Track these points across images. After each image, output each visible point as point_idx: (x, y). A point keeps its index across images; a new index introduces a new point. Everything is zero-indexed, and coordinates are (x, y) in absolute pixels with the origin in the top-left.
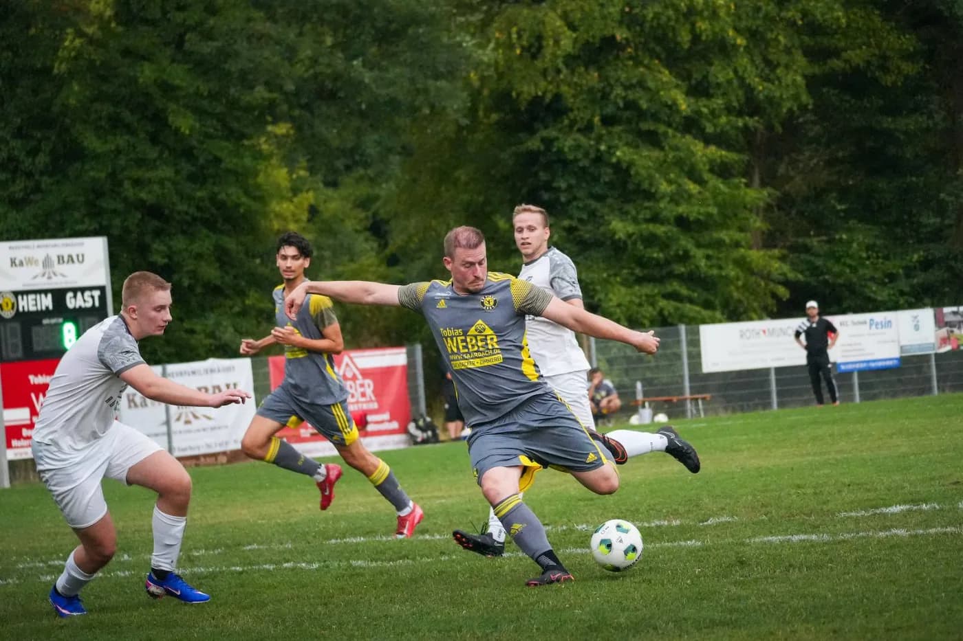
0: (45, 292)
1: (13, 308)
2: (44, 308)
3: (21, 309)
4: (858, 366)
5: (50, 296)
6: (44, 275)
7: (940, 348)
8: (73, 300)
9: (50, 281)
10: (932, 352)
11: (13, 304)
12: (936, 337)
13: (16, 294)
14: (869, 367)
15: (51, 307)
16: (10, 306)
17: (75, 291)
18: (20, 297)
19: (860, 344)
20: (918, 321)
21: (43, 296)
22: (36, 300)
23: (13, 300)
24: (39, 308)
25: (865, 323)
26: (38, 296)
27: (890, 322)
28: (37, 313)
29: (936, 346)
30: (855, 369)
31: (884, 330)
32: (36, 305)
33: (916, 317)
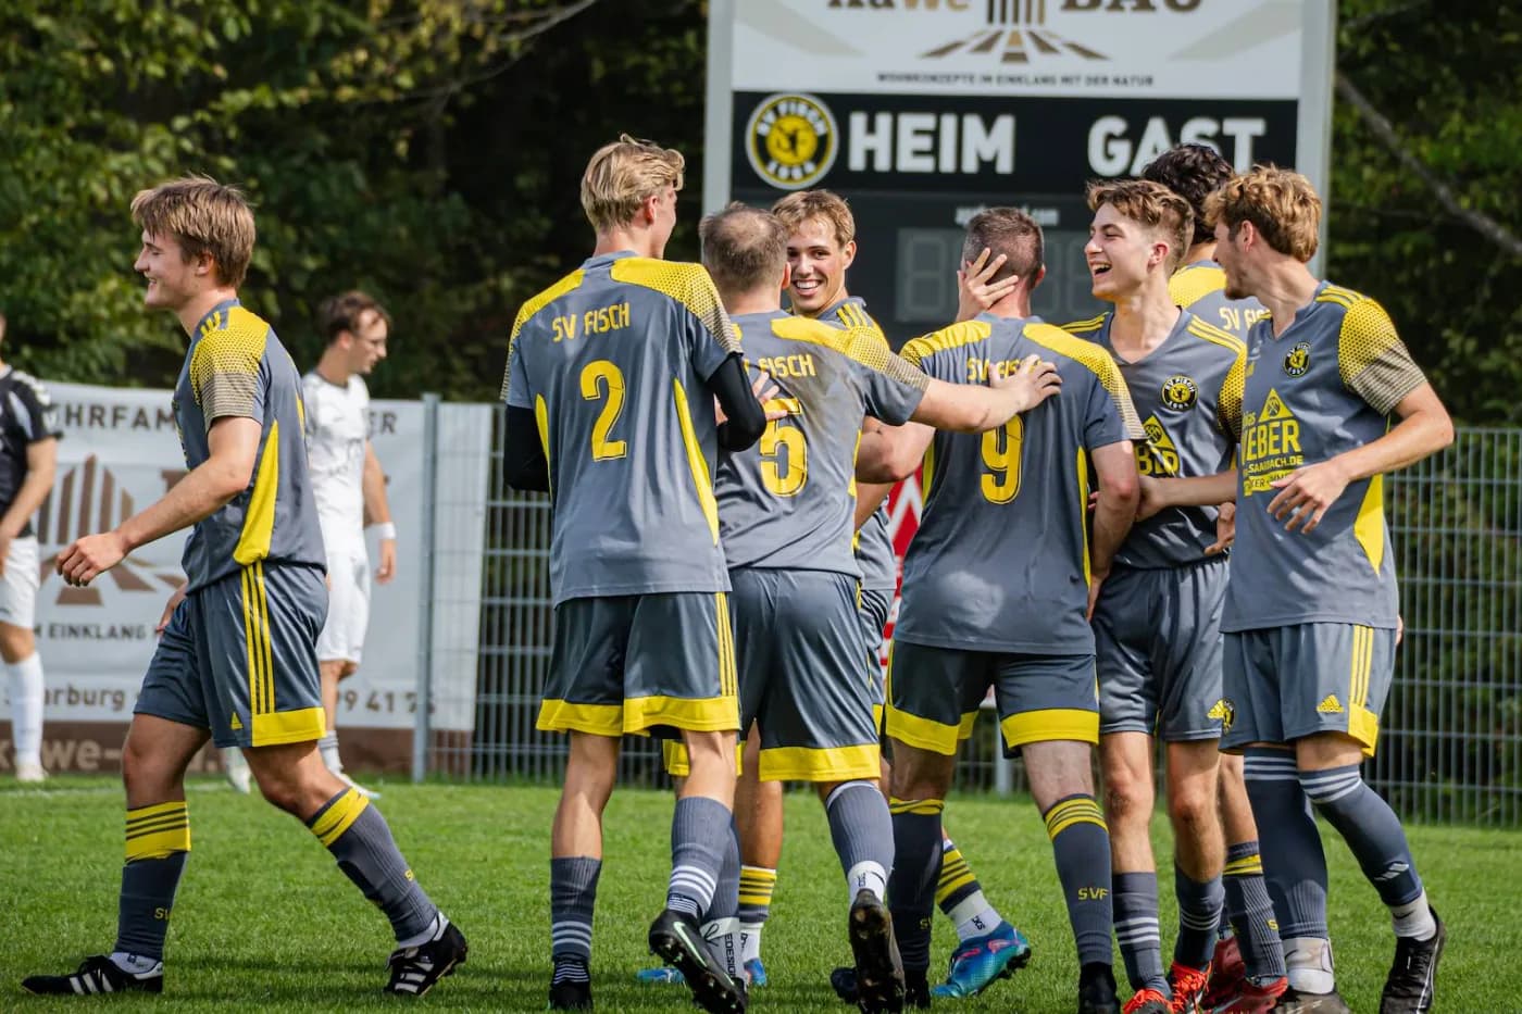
0: (988, 109)
1: (817, 158)
2: (970, 166)
3: (857, 162)
5: (1005, 125)
6: (987, 46)
8: (1121, 149)
9: (1015, 69)
11: (822, 142)
13: (842, 105)
15: (1005, 165)
16: (806, 147)
17: (1136, 113)
18: (858, 121)
21: (973, 123)
22: (935, 134)
23: (827, 125)
24: (947, 165)
26: (949, 122)
28: (935, 179)
32: (935, 151)
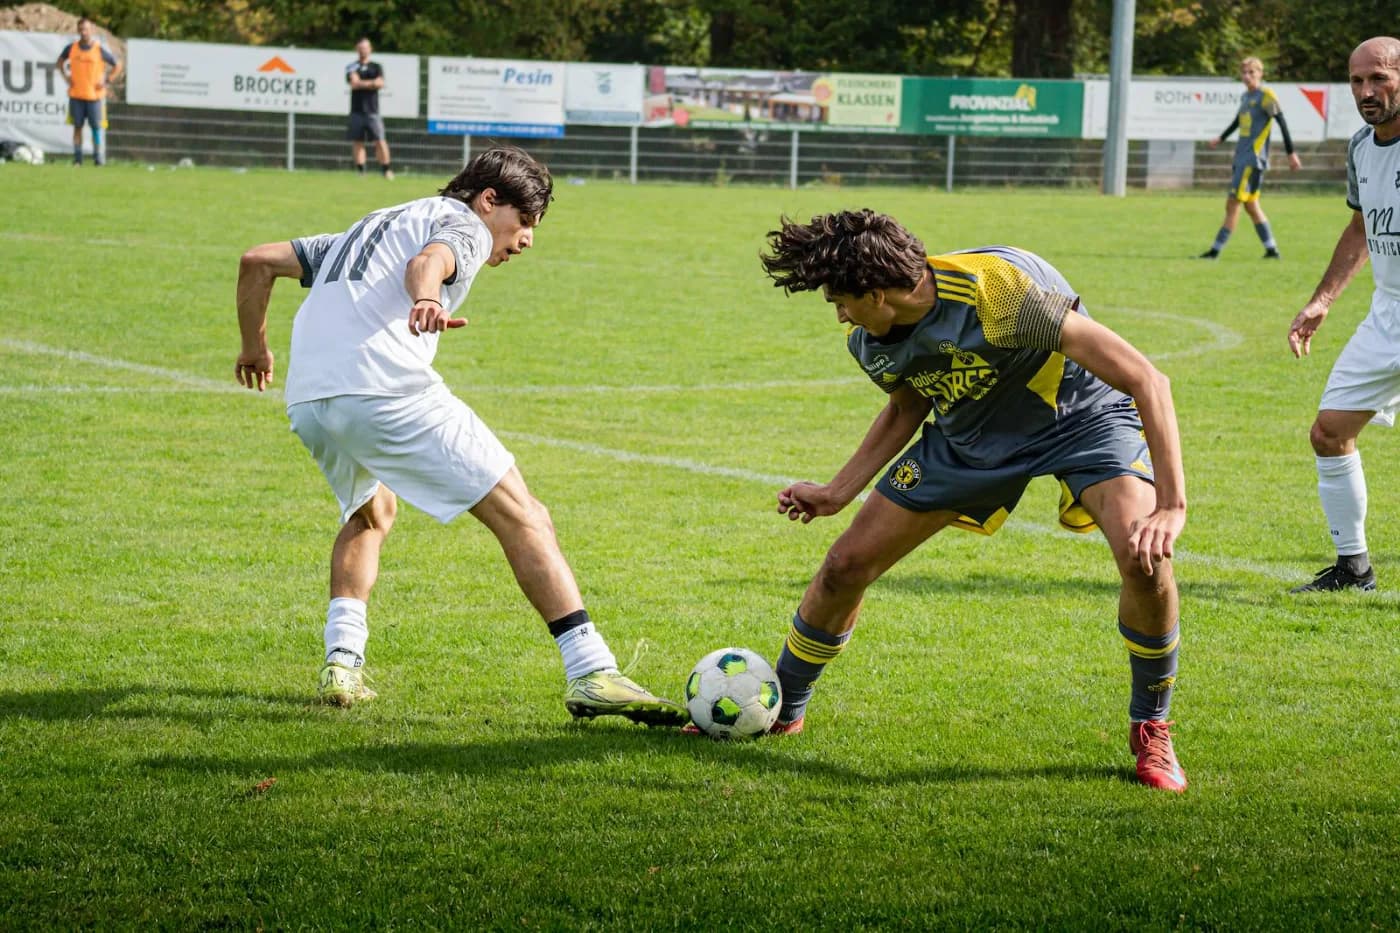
4: (472, 128)
7: (647, 120)
10: (635, 124)
12: (646, 105)
14: (496, 132)
19: (482, 99)
20: (608, 81)
25: (497, 72)
27: (550, 77)
29: (642, 116)
30: (468, 132)
31: (533, 85)
33: (605, 75)
